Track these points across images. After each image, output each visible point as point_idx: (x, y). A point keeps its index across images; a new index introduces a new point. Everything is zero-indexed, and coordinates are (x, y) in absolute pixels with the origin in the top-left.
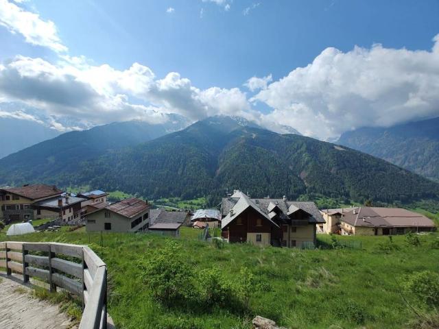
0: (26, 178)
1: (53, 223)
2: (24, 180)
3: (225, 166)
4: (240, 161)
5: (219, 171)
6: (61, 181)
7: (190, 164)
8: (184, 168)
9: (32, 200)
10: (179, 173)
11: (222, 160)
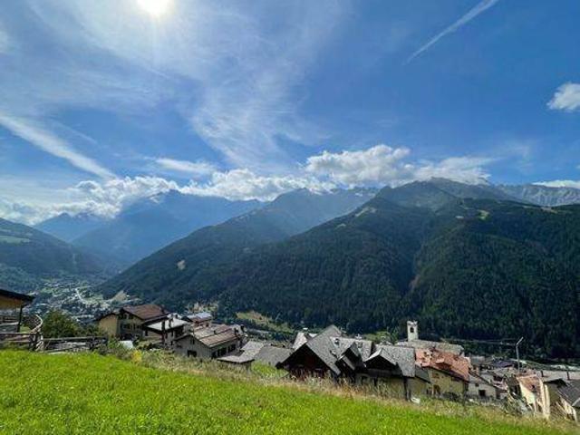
0: (155, 288)
1: (155, 346)
2: (153, 291)
3: (425, 274)
4: (455, 264)
5: (414, 284)
6: (189, 293)
7: (361, 270)
8: (352, 276)
9: (142, 320)
10: (344, 285)
11: (420, 263)
